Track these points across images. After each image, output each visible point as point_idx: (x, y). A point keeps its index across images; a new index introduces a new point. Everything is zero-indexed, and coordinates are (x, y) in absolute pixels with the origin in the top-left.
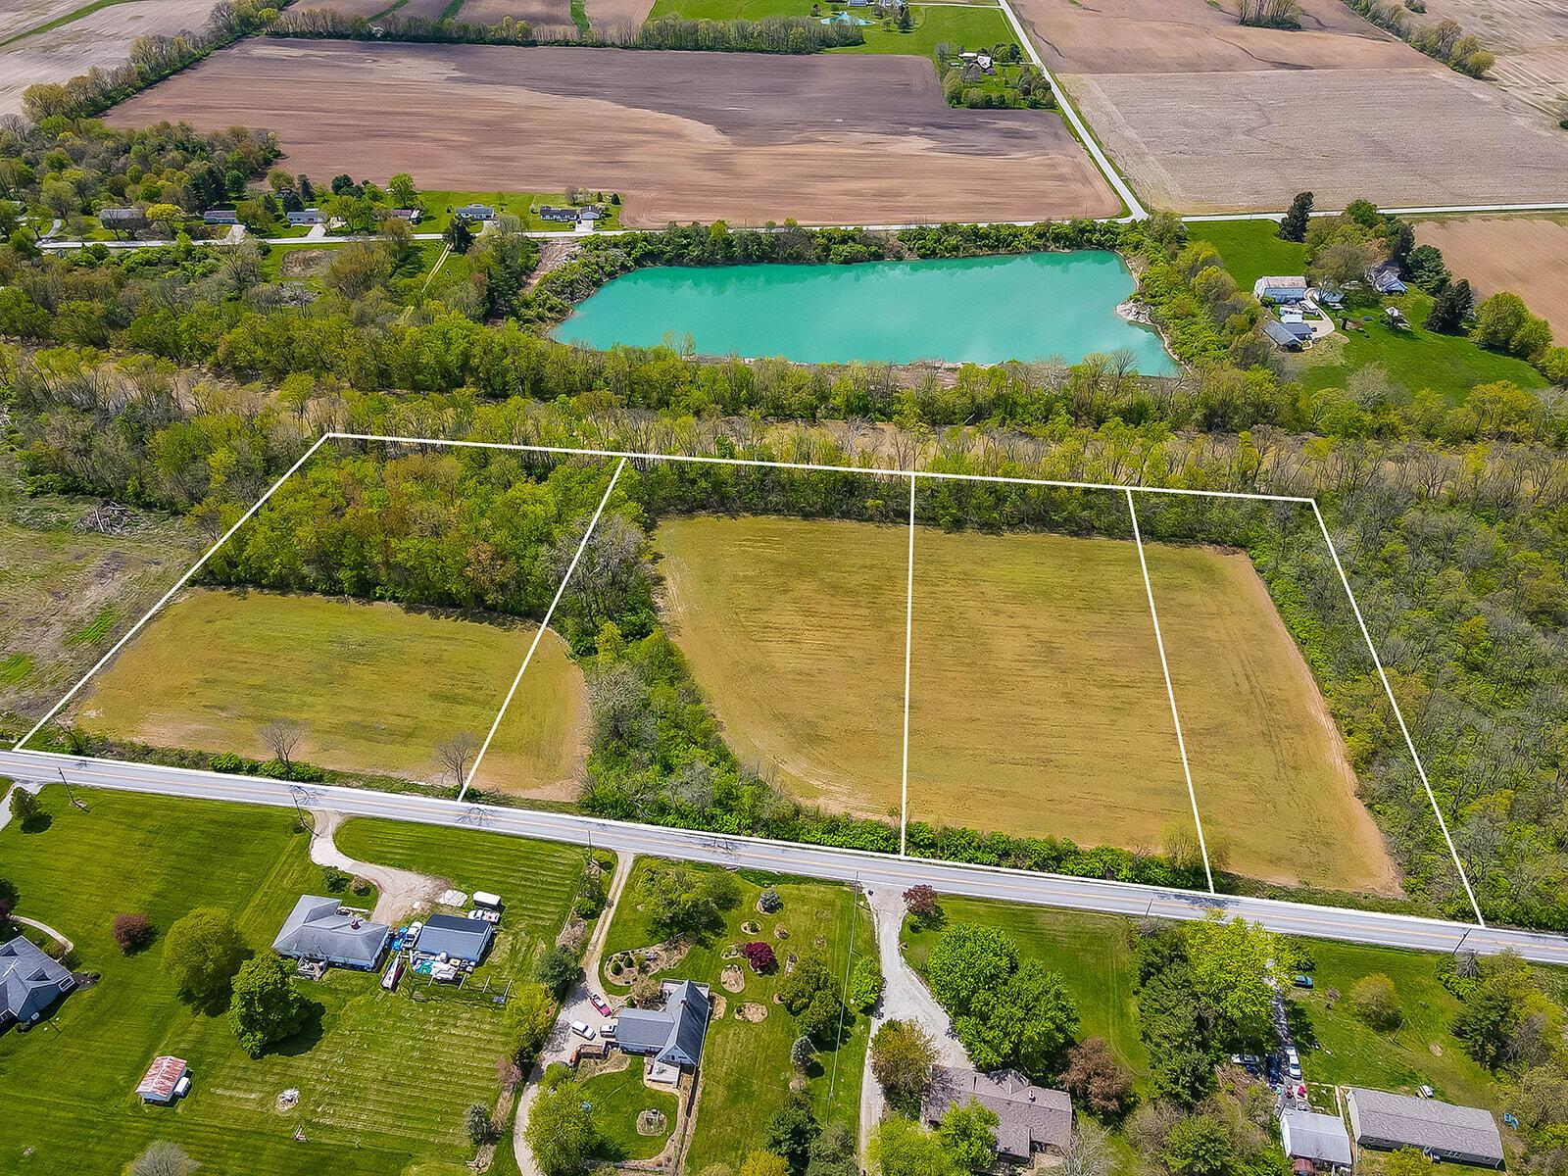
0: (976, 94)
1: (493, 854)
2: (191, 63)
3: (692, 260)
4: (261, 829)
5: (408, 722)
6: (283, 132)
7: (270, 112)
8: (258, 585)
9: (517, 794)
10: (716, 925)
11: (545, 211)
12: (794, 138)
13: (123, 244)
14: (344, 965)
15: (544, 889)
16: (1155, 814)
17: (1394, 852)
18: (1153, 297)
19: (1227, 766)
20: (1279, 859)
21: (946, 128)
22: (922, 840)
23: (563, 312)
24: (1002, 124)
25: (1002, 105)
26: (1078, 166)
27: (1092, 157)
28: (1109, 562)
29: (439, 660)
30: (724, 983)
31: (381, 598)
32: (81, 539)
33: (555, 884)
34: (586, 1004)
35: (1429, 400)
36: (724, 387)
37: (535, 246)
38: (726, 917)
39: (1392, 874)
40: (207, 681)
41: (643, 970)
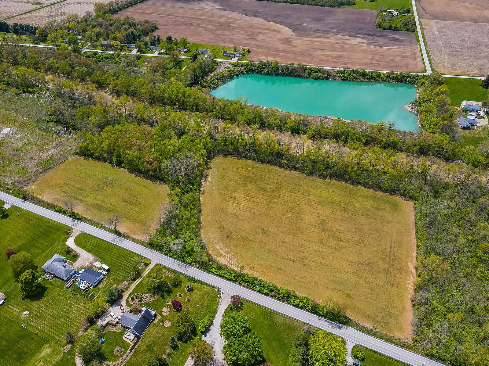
0: (386, 25)
1: (115, 253)
3: (264, 73)
4: (58, 231)
5: (112, 207)
6: (162, 22)
8: (92, 157)
9: (131, 236)
10: (169, 292)
11: (225, 53)
12: (317, 35)
13: (103, 51)
14: (59, 278)
15: (124, 268)
16: (331, 289)
17: (415, 325)
18: (420, 103)
19: (366, 278)
20: (370, 317)
21: (371, 36)
22: (245, 280)
23: (218, 85)
24: (393, 36)
25: (395, 29)
26: (414, 52)
27: (421, 50)
28: (360, 196)
29: (130, 189)
30: (163, 311)
31: (123, 167)
32: (55, 136)
33: (128, 267)
34: (119, 307)
36: (250, 116)
37: (217, 64)
38: (174, 290)
39: (411, 333)
40: (66, 184)
41: (140, 301)
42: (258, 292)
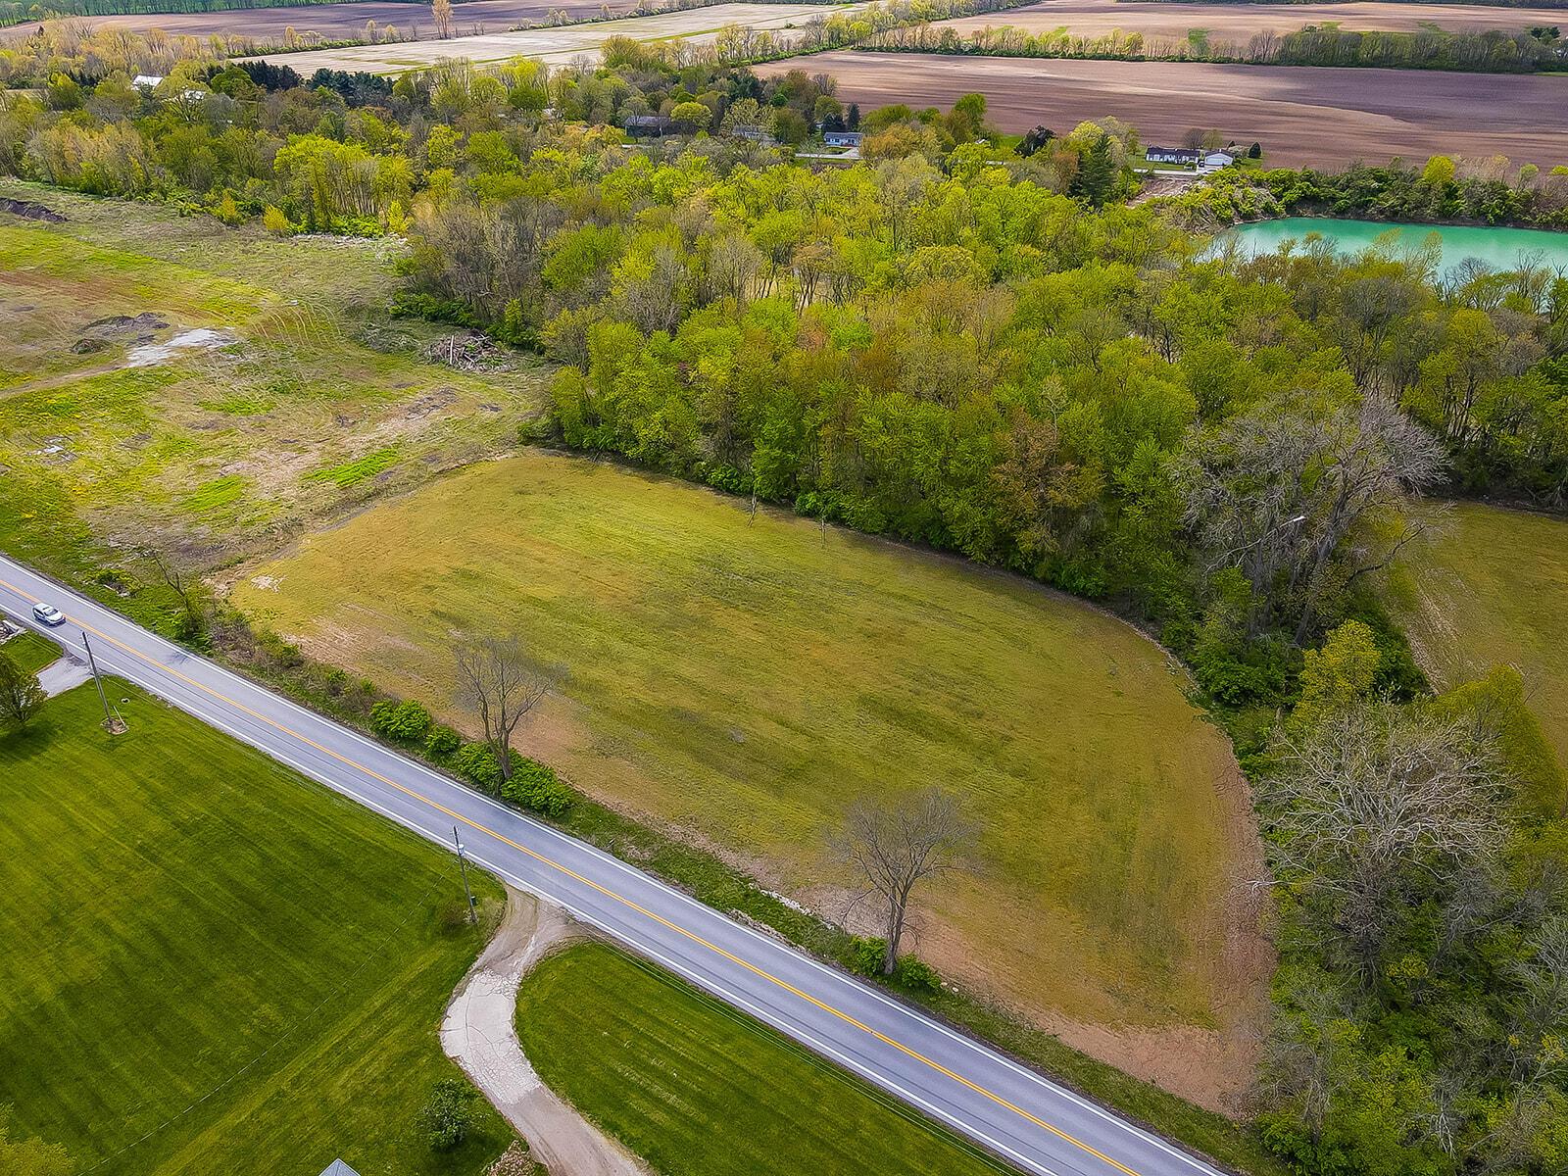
8: (619, 458)
11: (1154, 151)
31: (812, 514)
32: (423, 366)
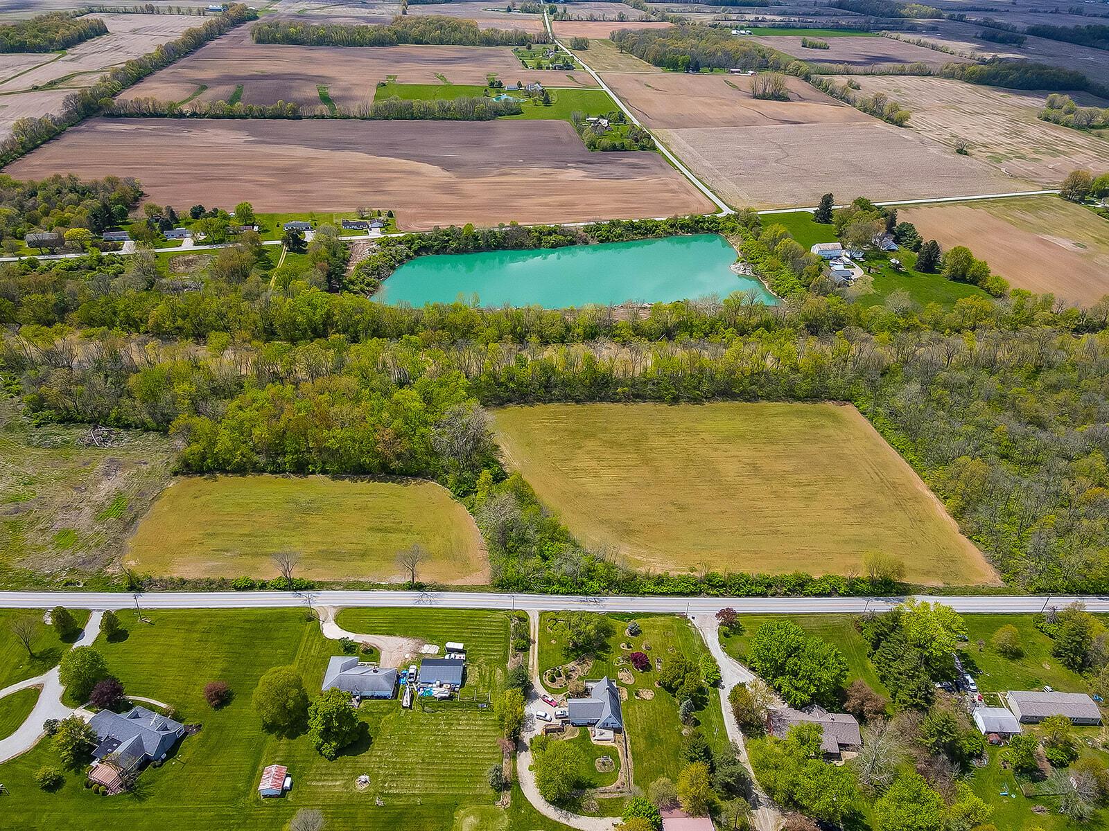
0: (606, 142)
1: (446, 620)
2: (54, 136)
3: (452, 250)
4: (283, 622)
5: (360, 547)
6: (142, 179)
7: (125, 166)
8: (224, 471)
9: (449, 584)
10: (604, 647)
11: (346, 223)
12: (495, 172)
13: (46, 257)
14: (372, 697)
15: (488, 638)
16: (850, 554)
17: (993, 562)
18: (752, 259)
19: (882, 523)
20: (929, 572)
21: (591, 163)
22: (716, 584)
23: (376, 287)
24: (626, 160)
25: (623, 148)
26: (680, 183)
27: (688, 178)
28: (774, 415)
29: (366, 507)
30: (622, 679)
31: (313, 473)
32: (83, 452)
33: (494, 634)
34: (539, 701)
35: (934, 309)
36: (507, 324)
37: (346, 245)
38: (609, 642)
39: (994, 573)
40: (209, 535)
41: (568, 677)
42: (747, 596)
